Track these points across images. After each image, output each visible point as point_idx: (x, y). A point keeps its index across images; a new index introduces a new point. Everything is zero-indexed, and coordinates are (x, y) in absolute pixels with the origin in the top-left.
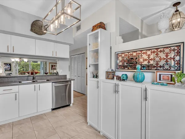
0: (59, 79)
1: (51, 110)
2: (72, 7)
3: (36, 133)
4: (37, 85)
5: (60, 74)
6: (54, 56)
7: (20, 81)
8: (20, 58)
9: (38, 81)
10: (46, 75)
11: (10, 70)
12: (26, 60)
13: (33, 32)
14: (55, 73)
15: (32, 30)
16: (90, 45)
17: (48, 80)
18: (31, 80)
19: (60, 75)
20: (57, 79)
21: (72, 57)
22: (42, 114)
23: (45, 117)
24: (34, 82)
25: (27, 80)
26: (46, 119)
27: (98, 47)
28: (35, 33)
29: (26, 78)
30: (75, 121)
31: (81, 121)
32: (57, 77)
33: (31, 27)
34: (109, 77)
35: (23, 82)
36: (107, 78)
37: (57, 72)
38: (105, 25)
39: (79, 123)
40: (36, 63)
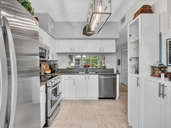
0: (106, 72)
1: (98, 99)
2: (103, 4)
3: (83, 113)
4: (87, 76)
5: (107, 67)
6: (102, 52)
7: (78, 71)
8: (81, 55)
9: (90, 73)
10: (97, 68)
11: (79, 64)
12: (84, 56)
13: (85, 35)
14: (103, 67)
15: (84, 34)
16: (130, 36)
17: (97, 73)
18: (85, 72)
19: (108, 69)
20: (104, 72)
21: (122, 51)
22: (91, 100)
23: (92, 103)
24: (86, 73)
25: (83, 71)
26: (92, 105)
27: (138, 38)
28: (86, 35)
29: (82, 70)
30: (116, 116)
31: (122, 118)
32: (104, 70)
33: (83, 31)
34: (155, 74)
35: (80, 73)
36: (153, 74)
37: (105, 66)
38: (150, 7)
39: (120, 119)
40: (96, 58)
